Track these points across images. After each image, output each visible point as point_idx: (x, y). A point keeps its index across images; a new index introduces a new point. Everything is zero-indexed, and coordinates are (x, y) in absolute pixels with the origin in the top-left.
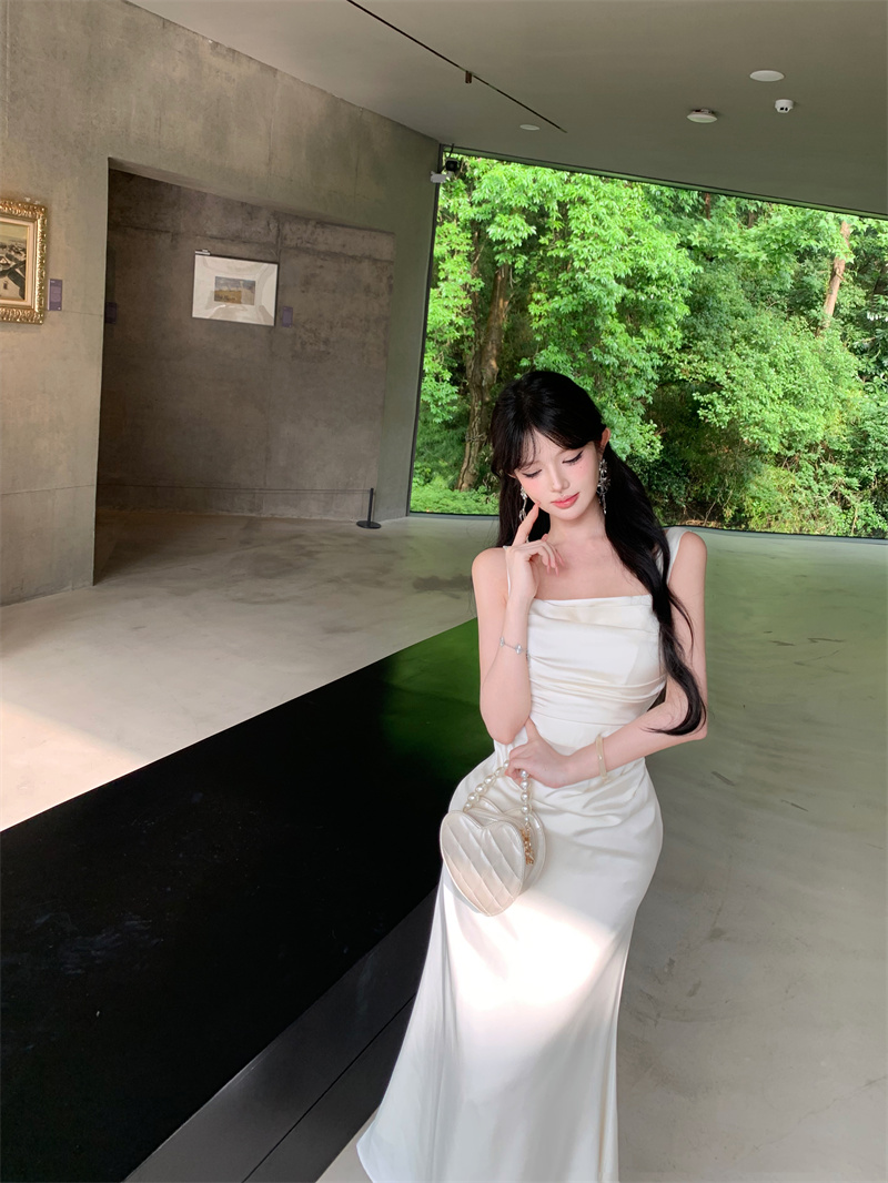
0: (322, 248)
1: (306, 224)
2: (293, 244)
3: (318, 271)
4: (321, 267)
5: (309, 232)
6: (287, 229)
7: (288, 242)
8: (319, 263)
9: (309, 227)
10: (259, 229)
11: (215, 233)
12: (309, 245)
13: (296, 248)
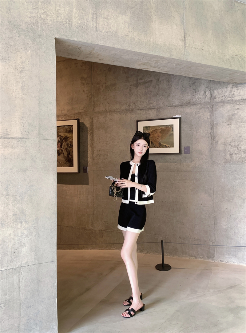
0: (237, 98)
1: (227, 88)
2: (220, 100)
3: (236, 112)
4: (238, 109)
5: (228, 91)
6: (216, 93)
7: (217, 100)
8: (237, 107)
9: (229, 89)
10: (200, 96)
11: (177, 104)
12: (229, 99)
13: (222, 101)
